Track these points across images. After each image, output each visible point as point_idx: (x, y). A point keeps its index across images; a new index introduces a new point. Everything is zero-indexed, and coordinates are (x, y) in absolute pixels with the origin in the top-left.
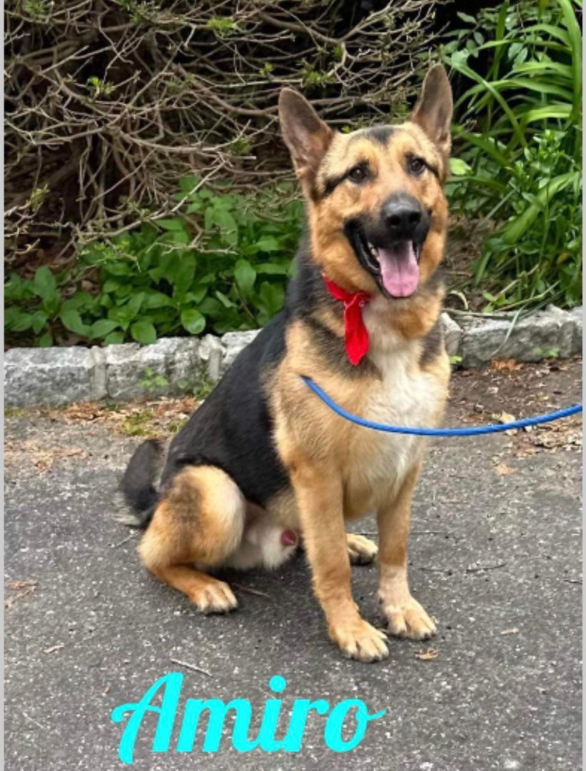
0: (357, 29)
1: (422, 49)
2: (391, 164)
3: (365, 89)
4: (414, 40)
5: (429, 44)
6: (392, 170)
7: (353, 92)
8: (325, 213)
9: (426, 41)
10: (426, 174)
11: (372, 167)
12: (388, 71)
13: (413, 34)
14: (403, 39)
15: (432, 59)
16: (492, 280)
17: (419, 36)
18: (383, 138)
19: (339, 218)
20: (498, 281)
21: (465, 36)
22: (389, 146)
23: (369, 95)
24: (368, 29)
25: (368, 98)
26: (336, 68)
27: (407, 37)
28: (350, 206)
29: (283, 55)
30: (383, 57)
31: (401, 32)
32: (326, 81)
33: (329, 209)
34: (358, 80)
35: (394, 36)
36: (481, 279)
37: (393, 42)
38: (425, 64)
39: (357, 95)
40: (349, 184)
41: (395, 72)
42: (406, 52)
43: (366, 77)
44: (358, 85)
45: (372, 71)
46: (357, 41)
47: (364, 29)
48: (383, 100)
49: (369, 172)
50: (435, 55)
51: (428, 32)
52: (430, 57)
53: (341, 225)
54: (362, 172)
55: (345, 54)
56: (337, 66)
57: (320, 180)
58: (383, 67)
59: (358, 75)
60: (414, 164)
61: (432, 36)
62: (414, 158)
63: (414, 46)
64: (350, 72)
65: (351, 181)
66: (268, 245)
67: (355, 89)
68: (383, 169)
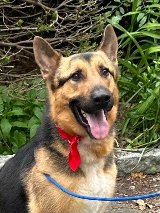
0: (63, 4)
1: (97, 15)
2: (93, 72)
3: (68, 34)
4: (93, 10)
5: (100, 12)
6: (93, 74)
7: (62, 35)
8: (59, 96)
9: (99, 11)
10: (110, 76)
11: (83, 73)
12: (80, 25)
13: (93, 7)
14: (88, 9)
15: (102, 20)
16: (130, 132)
17: (95, 8)
18: (88, 58)
19: (67, 99)
20: (133, 134)
21: (115, 9)
22: (91, 62)
23: (69, 37)
24: (69, 4)
25: (69, 39)
26: (54, 23)
27: (90, 8)
28: (73, 93)
29: (26, 16)
30: (78, 18)
31: (87, 6)
32: (49, 29)
33: (61, 94)
34: (65, 30)
35: (83, 8)
36: (125, 132)
37: (83, 11)
38: (98, 22)
39: (64, 37)
40: (72, 82)
41: (83, 26)
42: (89, 16)
43: (69, 28)
44: (64, 32)
45: (73, 25)
46: (63, 10)
47: (67, 4)
48: (77, 40)
49: (83, 75)
50: (103, 18)
51: (100, 6)
52: (101, 19)
53: (68, 102)
54: (78, 75)
55: (58, 16)
56: (54, 22)
57: (56, 80)
58: (77, 23)
59: (65, 27)
60: (104, 71)
61: (102, 8)
62: (103, 68)
63: (93, 13)
64: (61, 25)
65: (73, 80)
66: (18, 112)
67: (63, 34)
68: (89, 74)
